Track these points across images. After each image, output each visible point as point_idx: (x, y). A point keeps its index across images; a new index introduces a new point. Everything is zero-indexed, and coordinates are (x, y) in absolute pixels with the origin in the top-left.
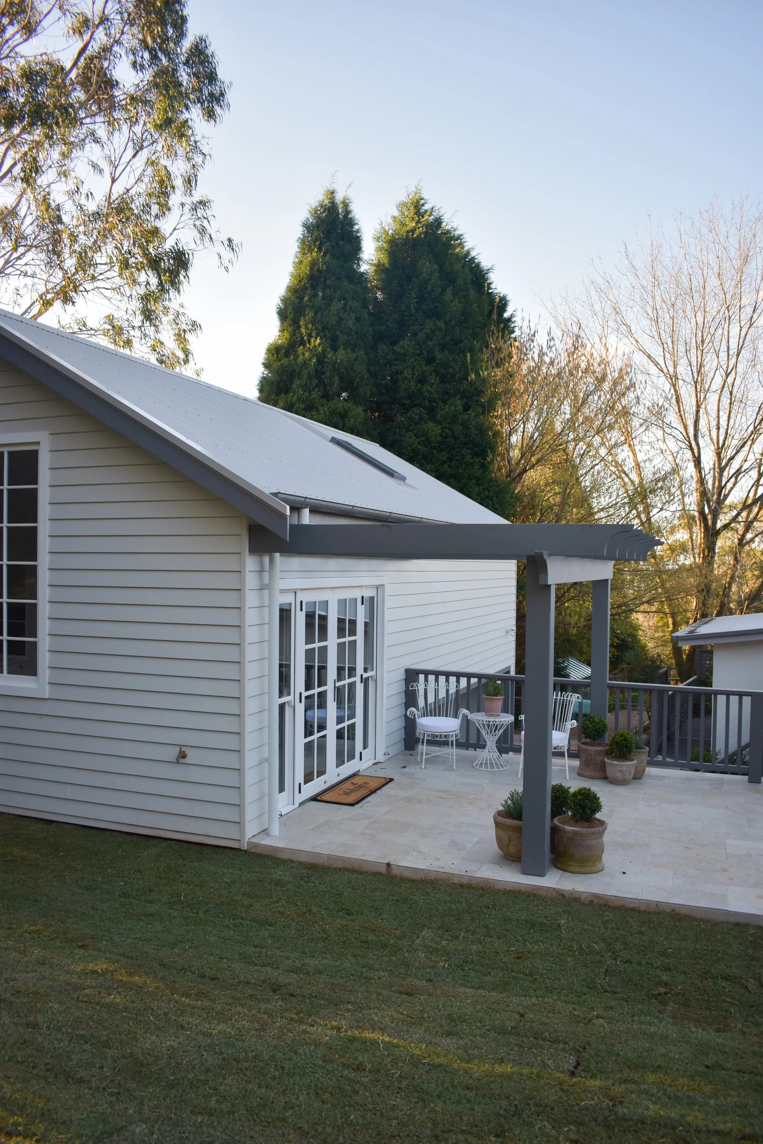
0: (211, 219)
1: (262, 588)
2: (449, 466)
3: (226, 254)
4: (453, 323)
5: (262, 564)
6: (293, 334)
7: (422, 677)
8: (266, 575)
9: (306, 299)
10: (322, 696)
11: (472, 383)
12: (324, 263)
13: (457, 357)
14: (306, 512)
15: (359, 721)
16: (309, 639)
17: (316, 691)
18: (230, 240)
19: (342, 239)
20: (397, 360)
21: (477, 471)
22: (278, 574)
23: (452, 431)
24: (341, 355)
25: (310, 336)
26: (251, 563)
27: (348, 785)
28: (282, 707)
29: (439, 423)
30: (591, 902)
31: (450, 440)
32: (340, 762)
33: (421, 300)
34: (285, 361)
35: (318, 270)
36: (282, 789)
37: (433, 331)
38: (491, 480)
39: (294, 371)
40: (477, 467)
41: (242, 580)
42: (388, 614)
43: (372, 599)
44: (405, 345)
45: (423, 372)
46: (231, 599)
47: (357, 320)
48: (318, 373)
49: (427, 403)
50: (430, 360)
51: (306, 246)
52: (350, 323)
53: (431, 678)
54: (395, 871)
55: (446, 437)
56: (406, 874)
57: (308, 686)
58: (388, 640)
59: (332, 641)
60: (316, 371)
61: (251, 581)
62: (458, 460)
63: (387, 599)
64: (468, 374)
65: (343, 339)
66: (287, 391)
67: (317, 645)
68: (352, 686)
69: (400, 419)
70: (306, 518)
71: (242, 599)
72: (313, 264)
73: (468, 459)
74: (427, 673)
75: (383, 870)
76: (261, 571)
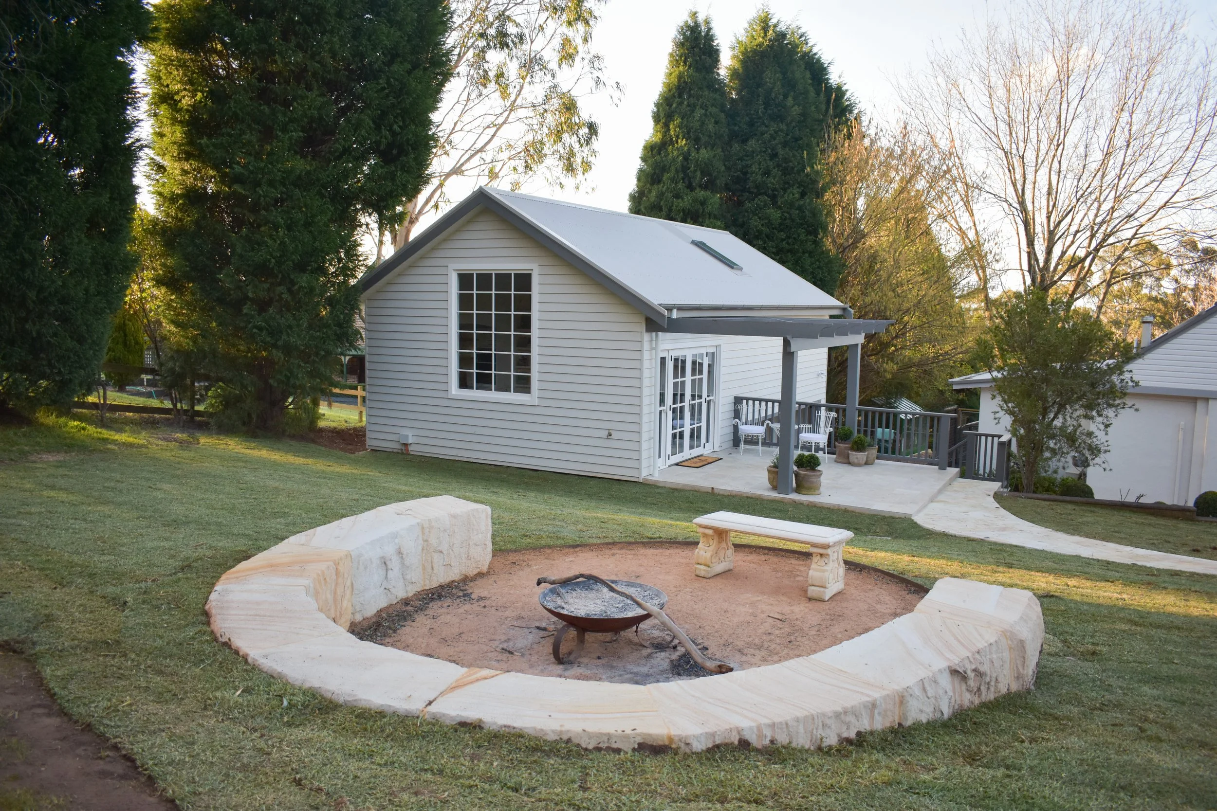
0: (603, 69)
1: (652, 349)
2: (788, 243)
3: (616, 94)
4: (794, 124)
5: (652, 338)
6: (664, 136)
7: (745, 402)
8: (654, 342)
9: (674, 106)
10: (682, 408)
11: (807, 175)
12: (689, 77)
13: (796, 153)
14: (675, 311)
15: (703, 424)
16: (676, 376)
17: (679, 405)
18: (618, 84)
19: (704, 54)
20: (747, 156)
21: (810, 246)
22: (660, 342)
23: (790, 215)
24: (704, 154)
25: (677, 137)
26: (646, 337)
27: (696, 460)
28: (661, 412)
29: (780, 208)
30: (808, 505)
31: (788, 222)
32: (692, 447)
33: (767, 105)
34: (658, 158)
35: (684, 82)
36: (660, 457)
37: (776, 132)
38: (823, 252)
39: (665, 166)
40: (809, 243)
41: (642, 346)
42: (723, 363)
43: (713, 353)
44: (752, 144)
45: (768, 166)
46: (635, 355)
47: (716, 123)
48: (685, 169)
49: (770, 192)
50: (774, 156)
51: (675, 61)
52: (711, 127)
53: (751, 402)
54: (716, 491)
55: (785, 219)
56: (721, 493)
57: (674, 402)
58: (723, 378)
59: (689, 378)
60: (682, 166)
61: (646, 346)
62: (794, 238)
63: (722, 353)
64: (804, 168)
65: (704, 139)
66: (659, 181)
67: (680, 380)
68: (700, 404)
69: (748, 205)
70: (675, 314)
71: (642, 355)
72: (680, 77)
73: (803, 237)
74: (748, 399)
75: (710, 491)
76: (651, 341)
